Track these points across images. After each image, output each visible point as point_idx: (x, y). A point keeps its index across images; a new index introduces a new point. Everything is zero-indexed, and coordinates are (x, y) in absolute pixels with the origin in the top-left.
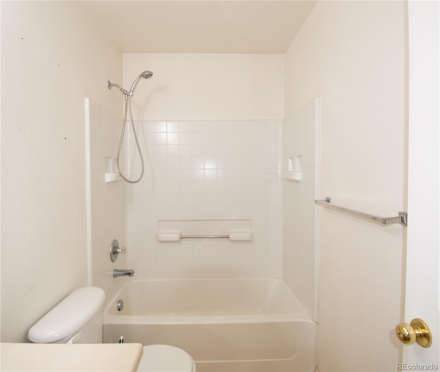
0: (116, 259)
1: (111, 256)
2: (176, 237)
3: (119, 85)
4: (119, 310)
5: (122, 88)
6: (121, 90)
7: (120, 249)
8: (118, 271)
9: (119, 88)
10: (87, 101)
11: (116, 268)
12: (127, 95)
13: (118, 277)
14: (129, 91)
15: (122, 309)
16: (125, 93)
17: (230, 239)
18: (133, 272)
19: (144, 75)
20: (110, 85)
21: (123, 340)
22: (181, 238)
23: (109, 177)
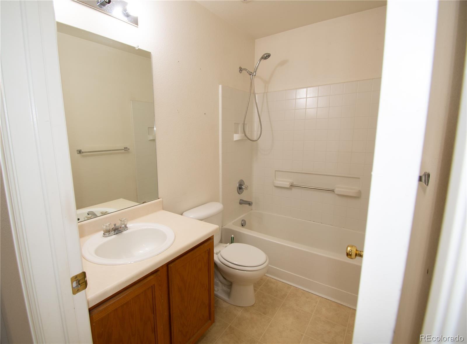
0: (242, 193)
1: (237, 190)
2: (287, 185)
3: (246, 68)
4: (242, 225)
5: (249, 71)
6: (248, 72)
7: (244, 186)
8: (243, 200)
9: (246, 71)
10: (220, 86)
11: (242, 199)
12: (251, 76)
13: (242, 205)
14: (253, 72)
15: (245, 226)
16: (250, 74)
17: (335, 193)
18: (252, 203)
19: (263, 57)
20: (241, 70)
21: (233, 237)
22: (291, 186)
23: (237, 137)
